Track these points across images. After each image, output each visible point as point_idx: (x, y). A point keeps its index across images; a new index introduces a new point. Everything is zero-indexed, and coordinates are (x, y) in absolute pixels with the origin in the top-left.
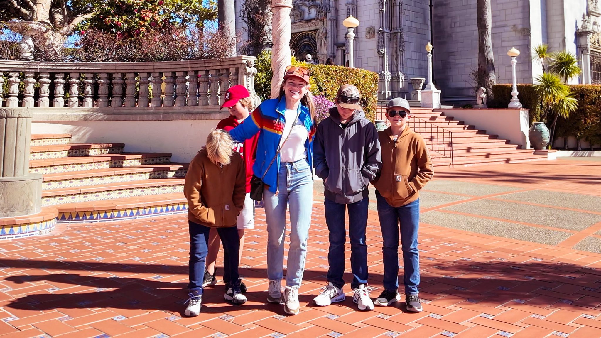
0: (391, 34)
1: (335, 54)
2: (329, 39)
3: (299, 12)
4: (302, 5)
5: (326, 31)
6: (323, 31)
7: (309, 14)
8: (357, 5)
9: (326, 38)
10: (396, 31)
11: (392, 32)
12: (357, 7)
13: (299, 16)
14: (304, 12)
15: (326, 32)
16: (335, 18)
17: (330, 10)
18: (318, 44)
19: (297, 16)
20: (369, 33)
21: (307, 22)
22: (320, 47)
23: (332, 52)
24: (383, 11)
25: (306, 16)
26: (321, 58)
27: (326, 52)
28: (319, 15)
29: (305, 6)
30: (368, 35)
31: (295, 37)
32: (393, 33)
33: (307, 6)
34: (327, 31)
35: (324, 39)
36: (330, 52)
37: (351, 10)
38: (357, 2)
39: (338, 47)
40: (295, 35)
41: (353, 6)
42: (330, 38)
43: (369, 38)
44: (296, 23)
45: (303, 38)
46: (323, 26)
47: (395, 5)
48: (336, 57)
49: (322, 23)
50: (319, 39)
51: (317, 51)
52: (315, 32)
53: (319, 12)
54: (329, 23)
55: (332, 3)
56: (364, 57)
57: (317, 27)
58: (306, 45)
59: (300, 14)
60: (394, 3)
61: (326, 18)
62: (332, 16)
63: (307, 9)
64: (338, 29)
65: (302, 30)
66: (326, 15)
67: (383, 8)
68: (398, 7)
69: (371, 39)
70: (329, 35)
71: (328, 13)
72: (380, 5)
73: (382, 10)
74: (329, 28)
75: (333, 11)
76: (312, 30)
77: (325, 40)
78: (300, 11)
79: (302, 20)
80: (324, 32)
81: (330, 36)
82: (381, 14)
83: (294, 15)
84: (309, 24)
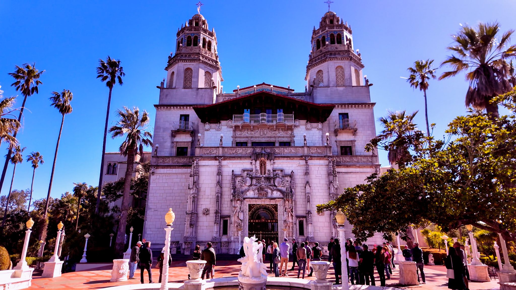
2: (294, 213)
7: (271, 194)
13: (265, 195)
14: (267, 193)
22: (288, 217)
25: (269, 196)
26: (289, 225)
27: (291, 221)
29: (268, 189)
30: (321, 213)
33: (270, 189)
34: (293, 208)
35: (291, 212)
39: (297, 218)
40: (254, 206)
46: (289, 204)
48: (296, 224)
49: (288, 202)
50: (287, 212)
52: (272, 206)
54: (293, 202)
55: (294, 191)
57: (277, 203)
66: (292, 198)
74: (293, 206)
76: (270, 204)
80: (291, 208)
83: (261, 194)
84: (272, 200)
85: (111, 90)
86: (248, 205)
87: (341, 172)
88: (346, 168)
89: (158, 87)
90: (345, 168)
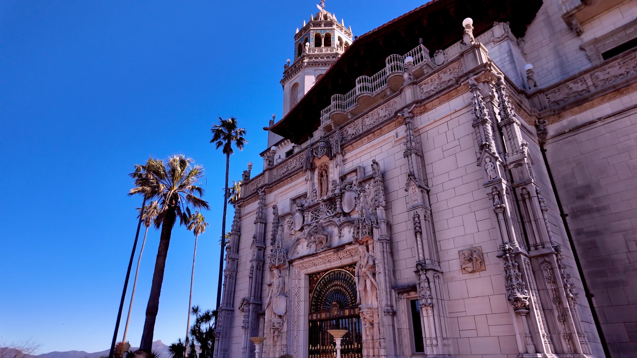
0: (530, 258)
1: (395, 308)
2: (381, 278)
3: (323, 234)
4: (328, 225)
5: (374, 261)
6: (368, 262)
7: (340, 237)
8: (431, 211)
9: (374, 275)
10: (545, 251)
11: (533, 253)
12: (431, 214)
13: (324, 242)
14: (331, 237)
15: (374, 264)
16: (388, 239)
17: (377, 223)
18: (359, 288)
19: (321, 242)
20: (470, 260)
21: (338, 251)
22: (363, 294)
23: (389, 303)
24: (505, 209)
25: (336, 242)
26: (368, 317)
27: (375, 304)
28: (358, 233)
29: (333, 227)
30: (470, 265)
31: (318, 279)
32: (537, 257)
33: (336, 225)
34: (376, 262)
35: (370, 276)
36: (384, 303)
37: (422, 218)
38: (430, 205)
39: (399, 294)
40: (318, 276)
41: (424, 210)
42: (382, 275)
43: (473, 272)
44: (320, 253)
45: (330, 281)
46: (366, 252)
47: (526, 196)
48: (398, 313)
49: (365, 247)
50: (361, 278)
51: (358, 302)
52: (351, 269)
53: (359, 228)
54: (378, 246)
55: (382, 212)
56: (464, 314)
57: (356, 258)
58: (338, 292)
59: (325, 238)
60: (522, 195)
61: (372, 238)
62: (383, 234)
63: (336, 230)
64: (396, 258)
65: (328, 266)
66: (371, 233)
67: (502, 202)
68: (535, 201)
69: (477, 274)
70: (380, 269)
71: (374, 230)
72: (494, 199)
73: (501, 207)
74: (378, 255)
75: (383, 226)
76: (346, 266)
77: (373, 280)
78: (325, 233)
79: (330, 248)
80: (371, 263)
81: (382, 270)
82: (501, 216)
83: (315, 242)
84: (341, 254)
85: (228, 157)
86: (303, 276)
87: (600, 119)
88: (615, 98)
89: (265, 129)
90: (610, 99)
